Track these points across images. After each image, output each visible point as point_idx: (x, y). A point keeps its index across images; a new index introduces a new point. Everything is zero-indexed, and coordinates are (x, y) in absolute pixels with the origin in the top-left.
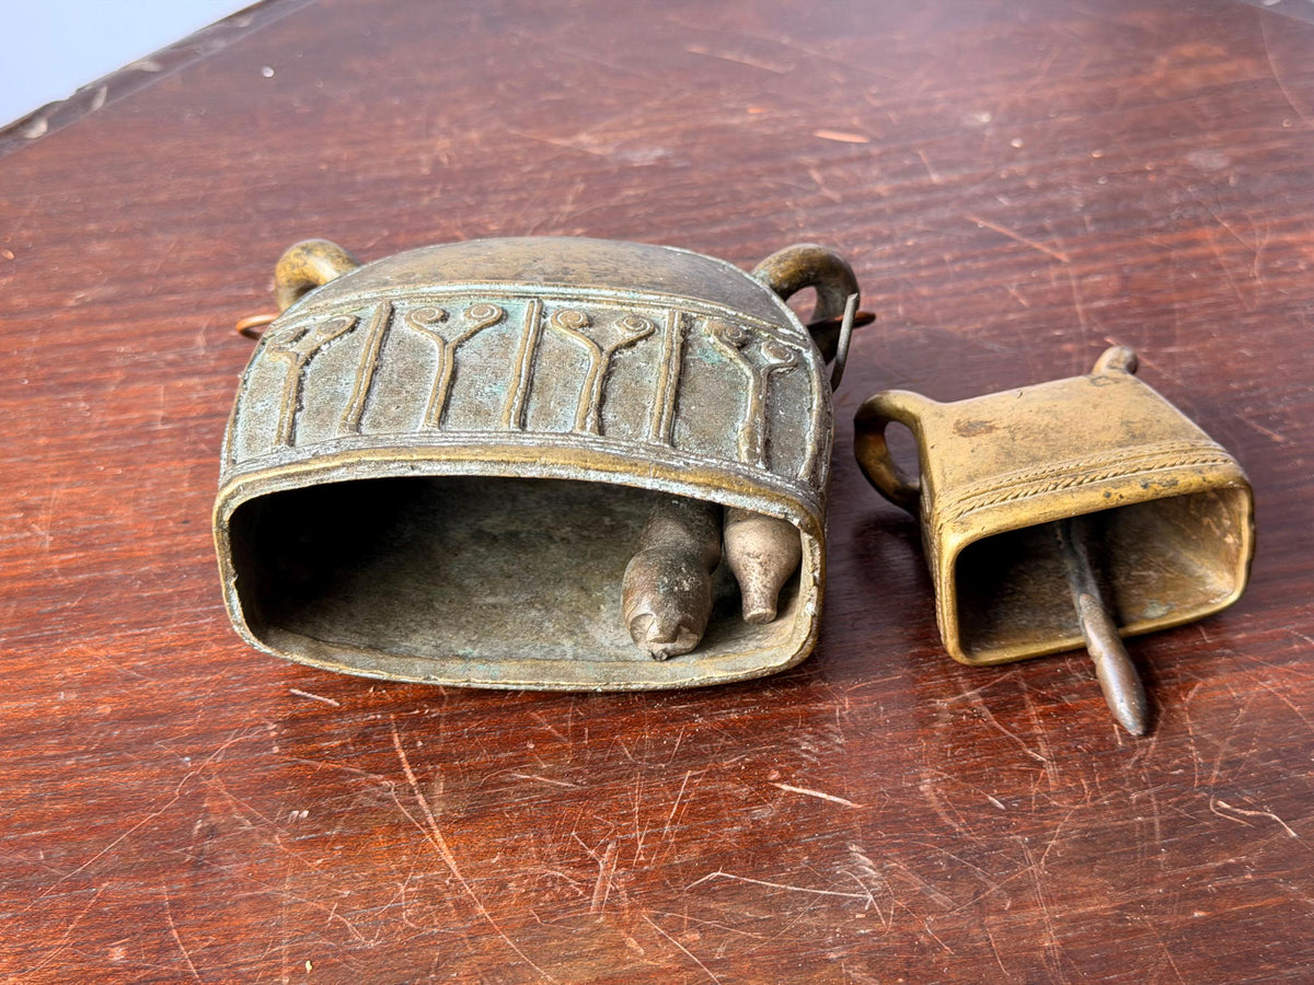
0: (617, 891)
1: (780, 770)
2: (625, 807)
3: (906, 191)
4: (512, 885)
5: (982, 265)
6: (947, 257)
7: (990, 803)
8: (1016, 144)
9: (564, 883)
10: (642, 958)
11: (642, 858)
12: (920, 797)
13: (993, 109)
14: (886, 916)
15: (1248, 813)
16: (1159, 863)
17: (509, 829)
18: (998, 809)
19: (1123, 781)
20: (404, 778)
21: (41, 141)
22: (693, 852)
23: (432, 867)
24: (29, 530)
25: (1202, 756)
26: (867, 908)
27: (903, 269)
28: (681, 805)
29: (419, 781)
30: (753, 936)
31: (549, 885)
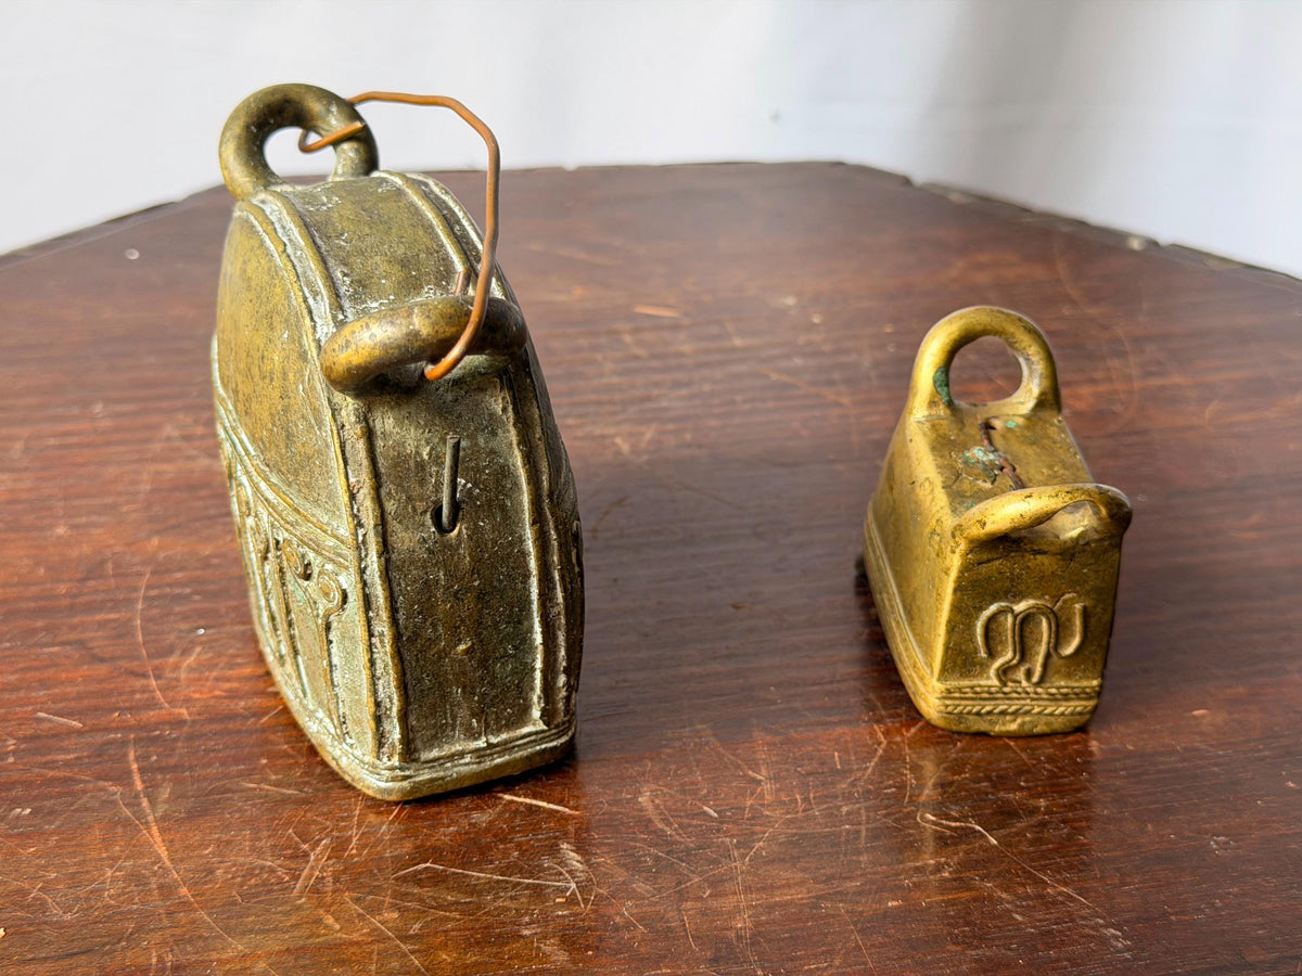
0: (323, 877)
2: (346, 810)
3: (707, 350)
4: (219, 872)
5: (770, 405)
7: (705, 813)
8: (816, 320)
9: (272, 871)
10: (337, 932)
11: (354, 851)
12: (637, 806)
13: (799, 295)
14: (586, 901)
15: (953, 824)
16: (860, 862)
17: (227, 827)
18: (711, 817)
19: (836, 797)
20: (131, 784)
22: (406, 848)
23: (142, 855)
25: (916, 779)
26: (568, 894)
27: (697, 406)
28: (402, 809)
29: (146, 787)
30: (453, 915)
31: (257, 872)
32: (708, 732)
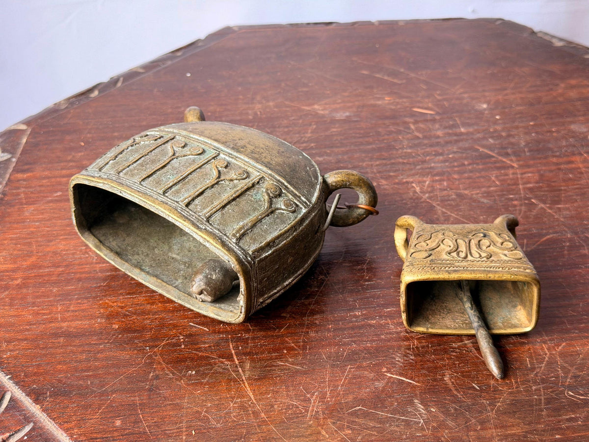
0: (318, 411)
1: (387, 368)
2: (322, 378)
3: (449, 134)
4: (276, 406)
5: (481, 167)
6: (466, 163)
7: (473, 386)
8: (498, 117)
9: (297, 407)
10: (327, 439)
11: (329, 399)
12: (444, 382)
13: (488, 103)
14: (428, 429)
15: (581, 397)
16: (543, 415)
18: (476, 389)
19: (530, 381)
20: (233, 361)
21: (96, 98)
22: (350, 398)
23: (243, 397)
24: (88, 254)
25: (563, 373)
26: (420, 425)
27: (447, 167)
28: (346, 379)
29: (239, 363)
30: (373, 433)
31: (291, 407)
32: (471, 345)
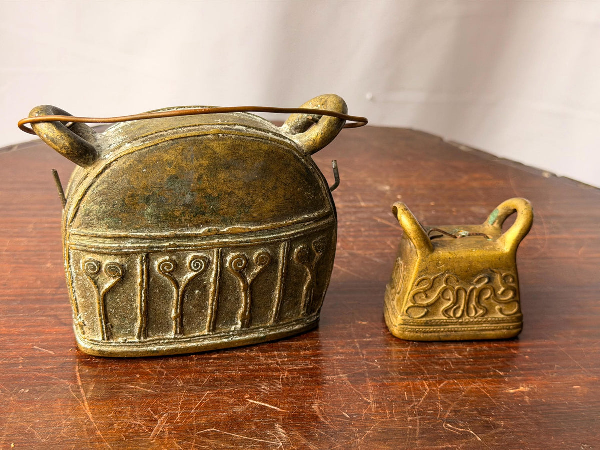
0: (164, 432)
1: (250, 395)
2: (176, 401)
3: (348, 207)
4: (115, 425)
5: (377, 234)
6: (363, 229)
7: (343, 415)
8: (399, 197)
9: (140, 426)
11: (179, 421)
12: (312, 410)
13: (391, 186)
15: (460, 430)
16: (416, 444)
17: (120, 405)
18: (347, 418)
19: (406, 413)
20: (77, 382)
22: (204, 420)
23: (80, 415)
25: (443, 408)
26: (278, 448)
28: (202, 403)
29: (83, 384)
31: (133, 427)
32: (346, 378)
